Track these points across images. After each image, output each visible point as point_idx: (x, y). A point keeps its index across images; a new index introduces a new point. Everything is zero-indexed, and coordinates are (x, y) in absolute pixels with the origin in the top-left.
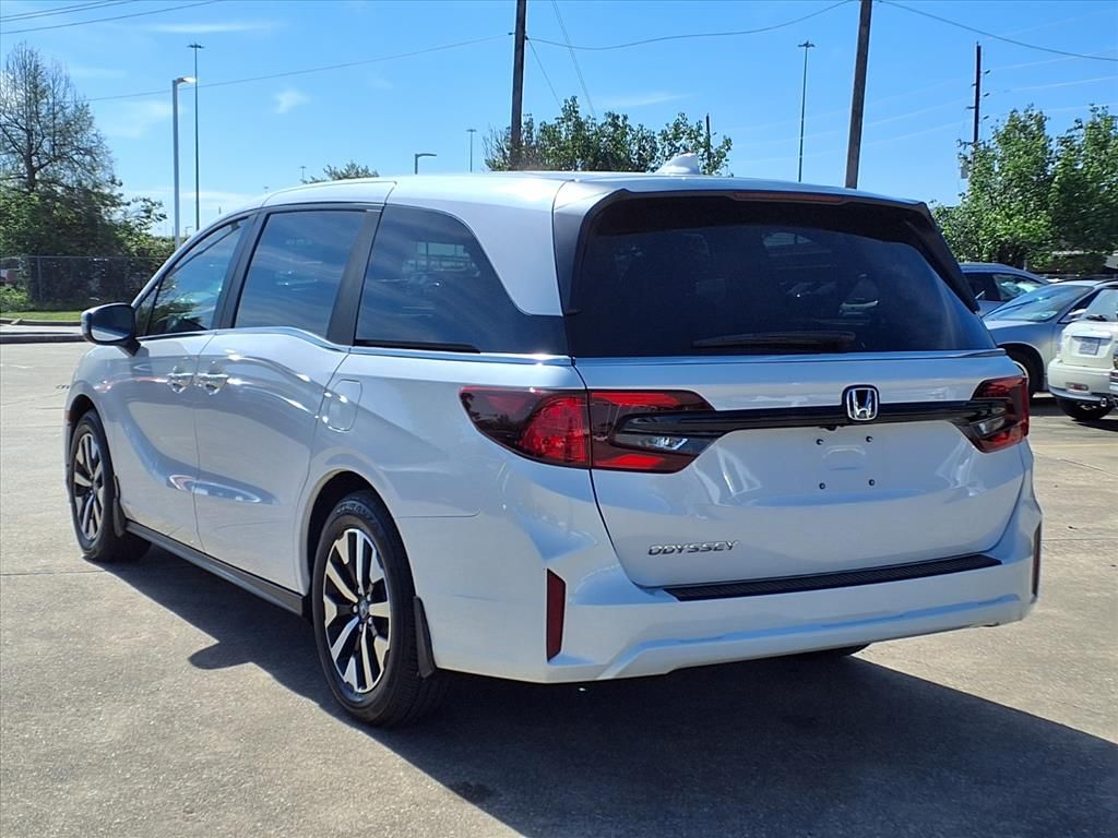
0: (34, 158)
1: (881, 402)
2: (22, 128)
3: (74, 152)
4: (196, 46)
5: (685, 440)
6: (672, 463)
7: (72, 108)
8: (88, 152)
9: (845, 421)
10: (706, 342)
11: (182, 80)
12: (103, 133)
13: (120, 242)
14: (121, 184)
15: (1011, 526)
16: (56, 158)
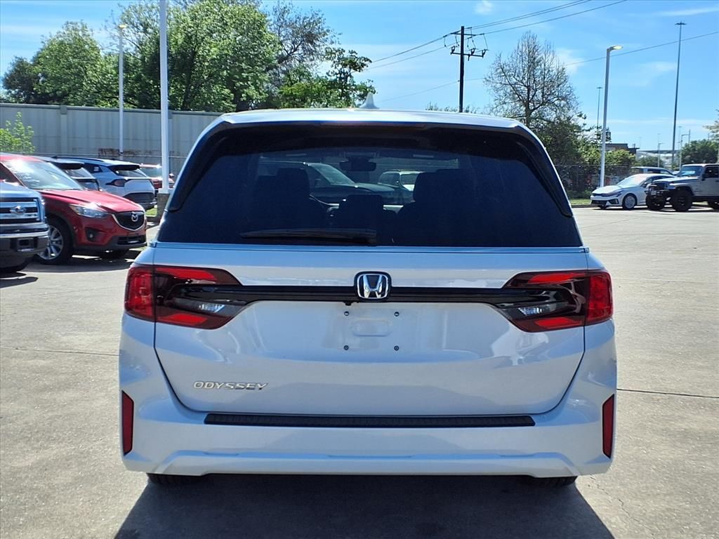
0: (531, 104)
1: (393, 285)
2: (525, 86)
3: (556, 99)
4: (681, 24)
5: (223, 306)
6: (214, 322)
7: (555, 71)
8: (564, 98)
9: (355, 298)
10: (250, 234)
11: (612, 48)
12: (573, 86)
13: (579, 156)
14: (585, 118)
15: (562, 402)
16: (543, 104)
